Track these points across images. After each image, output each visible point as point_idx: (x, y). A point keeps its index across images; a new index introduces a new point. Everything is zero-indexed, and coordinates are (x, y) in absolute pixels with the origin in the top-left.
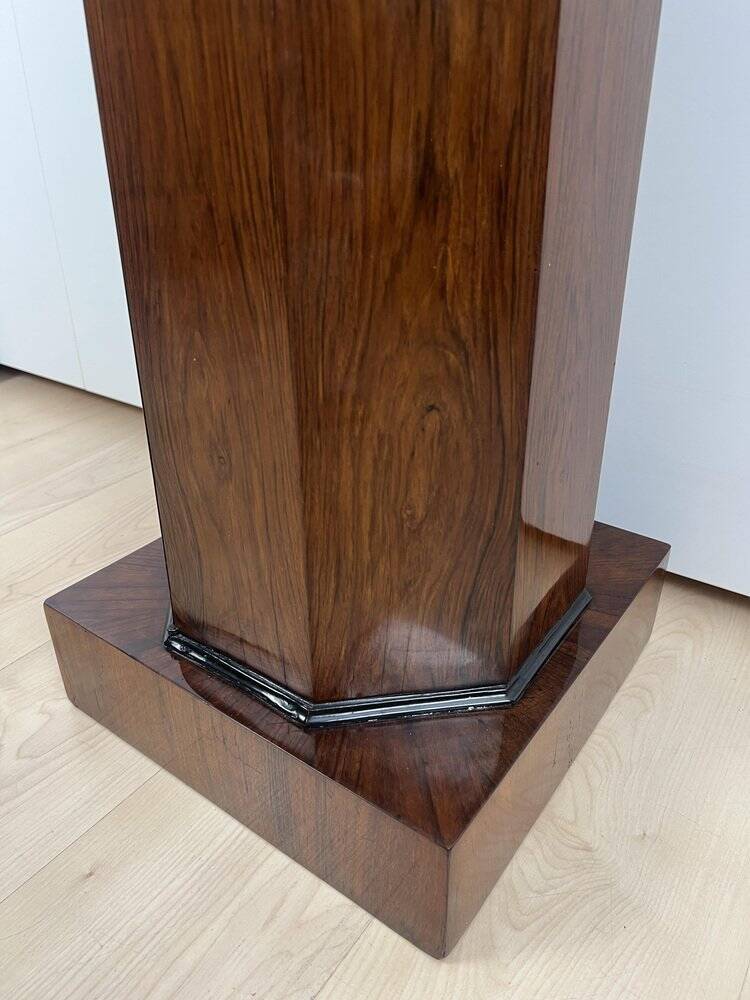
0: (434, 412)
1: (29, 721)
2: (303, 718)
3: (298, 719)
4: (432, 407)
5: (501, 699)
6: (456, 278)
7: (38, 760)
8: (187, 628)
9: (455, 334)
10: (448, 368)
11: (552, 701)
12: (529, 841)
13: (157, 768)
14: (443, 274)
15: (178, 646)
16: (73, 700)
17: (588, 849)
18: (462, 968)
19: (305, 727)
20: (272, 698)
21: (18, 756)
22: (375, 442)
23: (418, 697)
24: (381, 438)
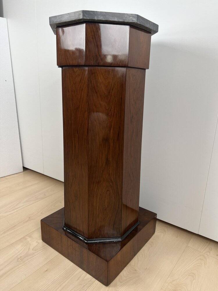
0: (108, 191)
1: (34, 244)
2: (86, 241)
3: (85, 242)
4: (108, 190)
5: (120, 240)
6: (111, 173)
7: (36, 251)
8: (67, 226)
9: (111, 180)
10: (110, 185)
11: (129, 241)
12: (125, 269)
13: (58, 253)
14: (109, 172)
15: (65, 229)
16: (43, 241)
17: (136, 270)
18: (111, 288)
19: (86, 243)
20: (81, 238)
21: (33, 250)
22: (99, 195)
23: (106, 239)
24: (100, 195)
